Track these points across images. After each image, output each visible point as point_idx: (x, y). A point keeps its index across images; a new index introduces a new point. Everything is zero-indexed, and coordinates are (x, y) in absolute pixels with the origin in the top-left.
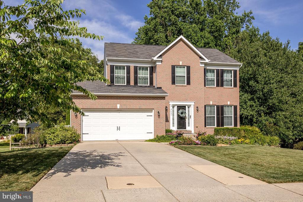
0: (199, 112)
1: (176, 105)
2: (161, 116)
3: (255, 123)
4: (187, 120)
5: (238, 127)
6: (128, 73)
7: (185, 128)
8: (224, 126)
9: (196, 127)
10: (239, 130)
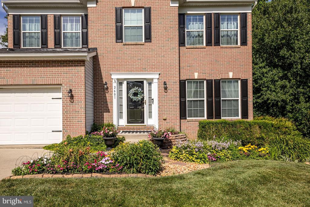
0: (169, 91)
1: (125, 79)
2: (75, 98)
3: (289, 112)
4: (146, 107)
5: (251, 119)
6: (44, 26)
7: (143, 122)
8: (222, 118)
9: (162, 119)
10: (250, 125)
